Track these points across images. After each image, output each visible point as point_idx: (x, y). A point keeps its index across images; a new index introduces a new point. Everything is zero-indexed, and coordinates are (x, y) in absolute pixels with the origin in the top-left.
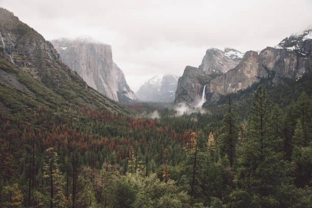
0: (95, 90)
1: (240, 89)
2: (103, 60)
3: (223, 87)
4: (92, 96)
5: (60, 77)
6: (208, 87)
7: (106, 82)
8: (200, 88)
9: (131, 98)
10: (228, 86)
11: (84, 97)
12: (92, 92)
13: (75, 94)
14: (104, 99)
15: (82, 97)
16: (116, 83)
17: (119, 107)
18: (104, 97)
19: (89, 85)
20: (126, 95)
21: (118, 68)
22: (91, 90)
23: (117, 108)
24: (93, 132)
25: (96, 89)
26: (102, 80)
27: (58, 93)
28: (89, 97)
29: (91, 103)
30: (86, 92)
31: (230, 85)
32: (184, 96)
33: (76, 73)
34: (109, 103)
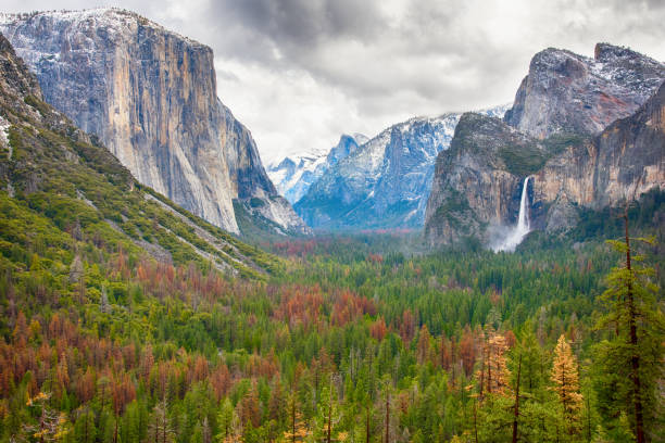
0: (160, 197)
1: (650, 186)
2: (186, 96)
3: (589, 182)
4: (152, 216)
5: (41, 151)
6: (536, 183)
7: (196, 170)
8: (508, 185)
9: (279, 221)
10: (606, 178)
11: (125, 219)
12: (150, 202)
13: (95, 208)
14: (192, 225)
15: (118, 220)
16: (231, 172)
17: (242, 251)
18: (191, 219)
19: (140, 181)
20: (262, 211)
21: (236, 122)
22: (148, 197)
23: (233, 255)
24: (156, 335)
25: (162, 191)
26: (184, 162)
27: (33, 207)
28: (142, 220)
29: (146, 238)
30: (131, 202)
31: (615, 174)
32: (456, 215)
33: (95, 139)
34: (207, 237)
